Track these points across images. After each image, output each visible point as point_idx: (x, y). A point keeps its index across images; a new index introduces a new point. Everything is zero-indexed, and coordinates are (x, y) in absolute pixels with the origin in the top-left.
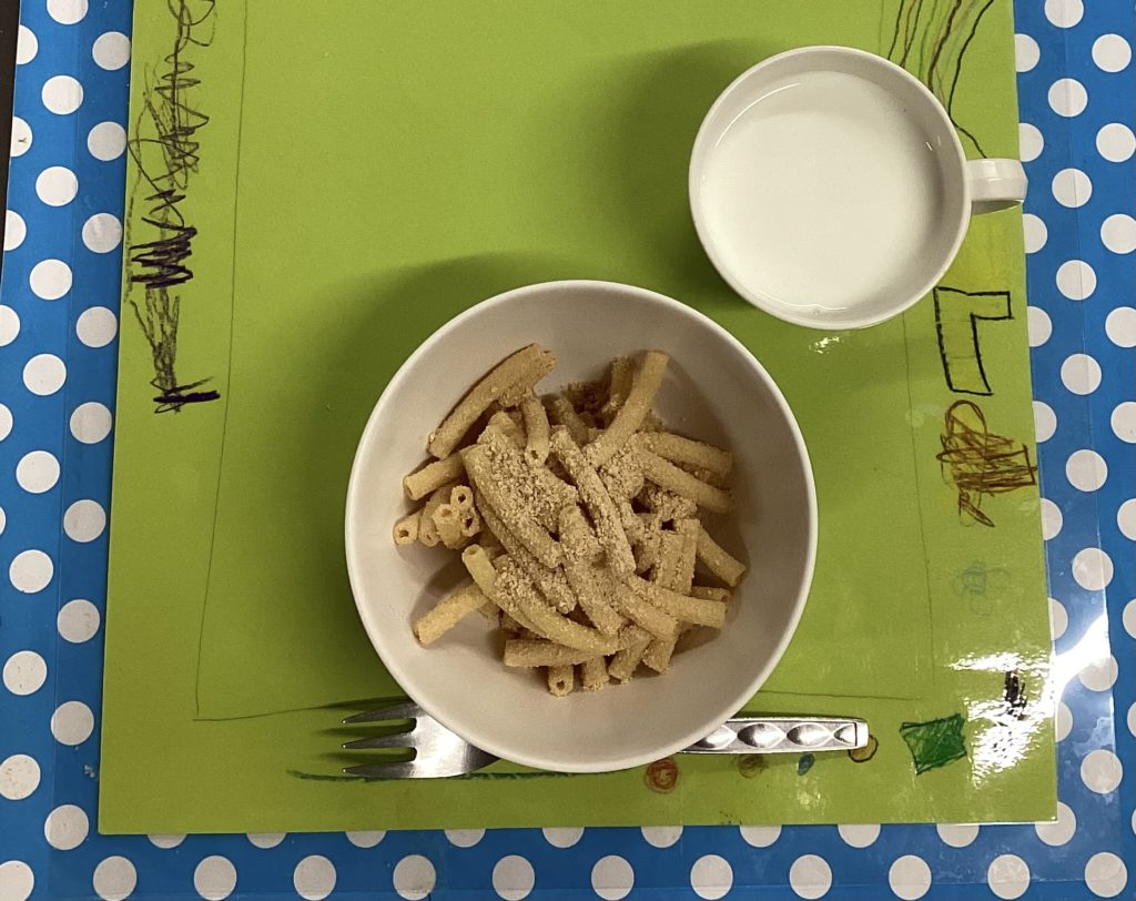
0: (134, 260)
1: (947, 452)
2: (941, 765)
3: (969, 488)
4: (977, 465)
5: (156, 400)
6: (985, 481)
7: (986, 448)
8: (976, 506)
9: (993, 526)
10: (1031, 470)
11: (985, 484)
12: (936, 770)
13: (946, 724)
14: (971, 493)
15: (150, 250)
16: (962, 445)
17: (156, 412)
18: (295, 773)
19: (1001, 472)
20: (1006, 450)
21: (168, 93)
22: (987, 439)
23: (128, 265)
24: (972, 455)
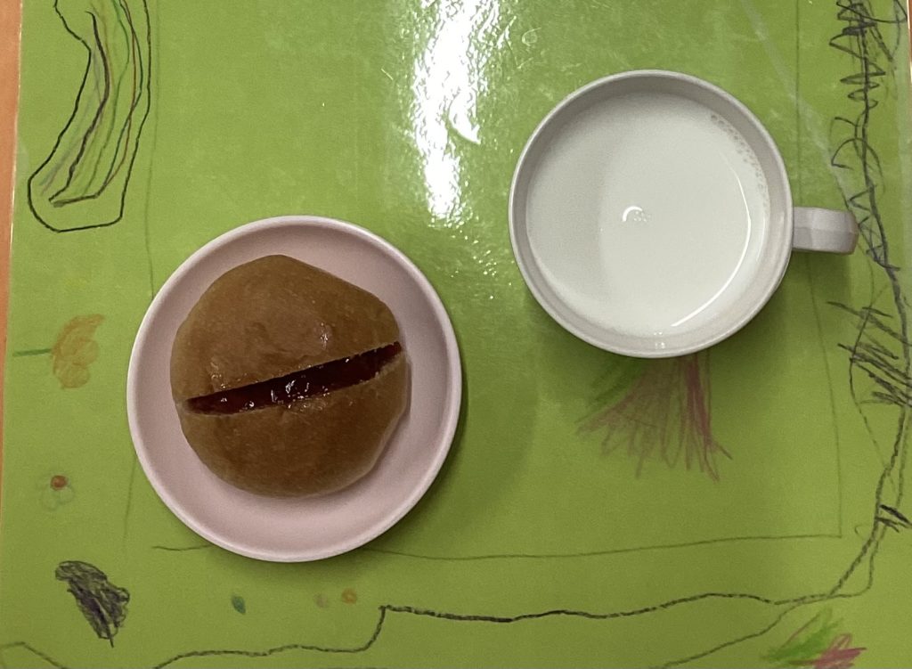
21: (872, 69)
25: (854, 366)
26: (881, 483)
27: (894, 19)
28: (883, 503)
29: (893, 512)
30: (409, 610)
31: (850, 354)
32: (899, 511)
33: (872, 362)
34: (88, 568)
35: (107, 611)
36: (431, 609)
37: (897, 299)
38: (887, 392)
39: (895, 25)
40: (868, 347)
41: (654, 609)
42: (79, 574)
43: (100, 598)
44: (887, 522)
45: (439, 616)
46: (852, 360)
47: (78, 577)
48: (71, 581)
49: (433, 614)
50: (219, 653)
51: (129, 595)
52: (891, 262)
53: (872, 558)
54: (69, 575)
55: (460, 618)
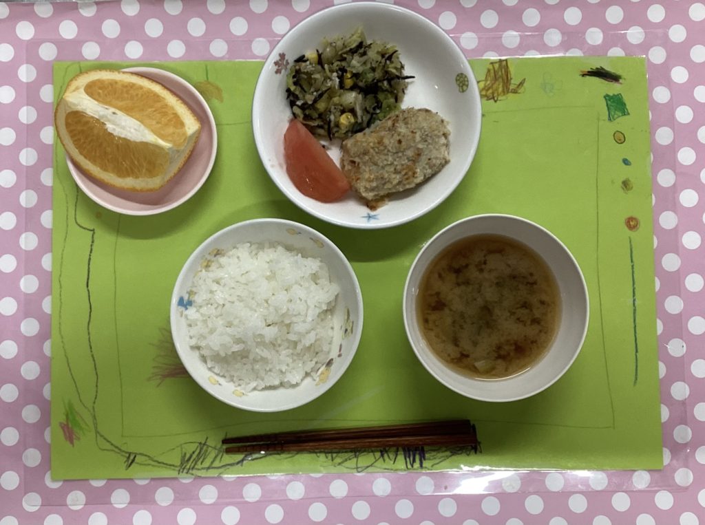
0: (412, 466)
1: (493, 98)
2: (625, 105)
3: (509, 89)
4: (499, 85)
6: (505, 82)
7: (491, 81)
8: (517, 86)
9: (525, 79)
10: (501, 61)
11: (507, 80)
12: (627, 107)
13: (609, 102)
14: (512, 87)
15: (408, 459)
16: (490, 91)
18: (635, 382)
19: (502, 74)
20: (492, 71)
21: (334, 455)
22: (488, 80)
23: (415, 469)
24: (495, 86)
25: (198, 444)
26: (146, 456)
27: (359, 465)
28: (137, 457)
29: (133, 461)
30: (93, 242)
31: (203, 442)
32: (133, 465)
33: (200, 453)
36: (93, 251)
37: (229, 465)
38: (186, 459)
39: (355, 466)
40: (206, 450)
41: (91, 352)
44: (129, 458)
45: (90, 255)
46: (200, 443)
49: (91, 252)
52: (245, 462)
53: (113, 450)
55: (89, 264)
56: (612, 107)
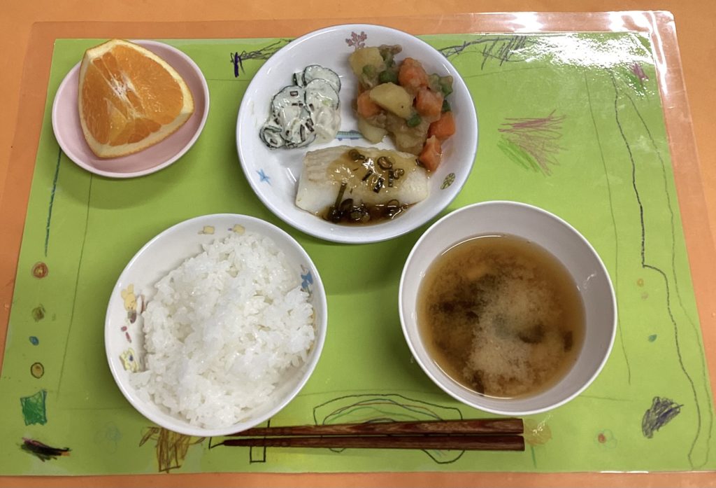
2: (23, 411)
3: (161, 433)
5: (237, 53)
6: (164, 443)
7: (181, 444)
8: (152, 436)
9: (140, 446)
10: (167, 470)
11: (162, 443)
12: (21, 408)
13: (43, 415)
14: (158, 435)
17: (231, 54)
19: (167, 452)
20: (179, 456)
22: (186, 445)
25: (510, 59)
30: (643, 254)
31: (504, 61)
33: (507, 53)
34: (645, 420)
35: (665, 409)
36: (641, 243)
37: (478, 42)
40: (501, 54)
41: (626, 143)
42: (648, 425)
43: (660, 413)
45: (644, 239)
46: (507, 61)
47: (650, 425)
48: (652, 429)
49: (643, 242)
50: (678, 348)
51: (655, 397)
52: (462, 44)
54: (649, 430)
55: (643, 230)
56: (40, 408)
